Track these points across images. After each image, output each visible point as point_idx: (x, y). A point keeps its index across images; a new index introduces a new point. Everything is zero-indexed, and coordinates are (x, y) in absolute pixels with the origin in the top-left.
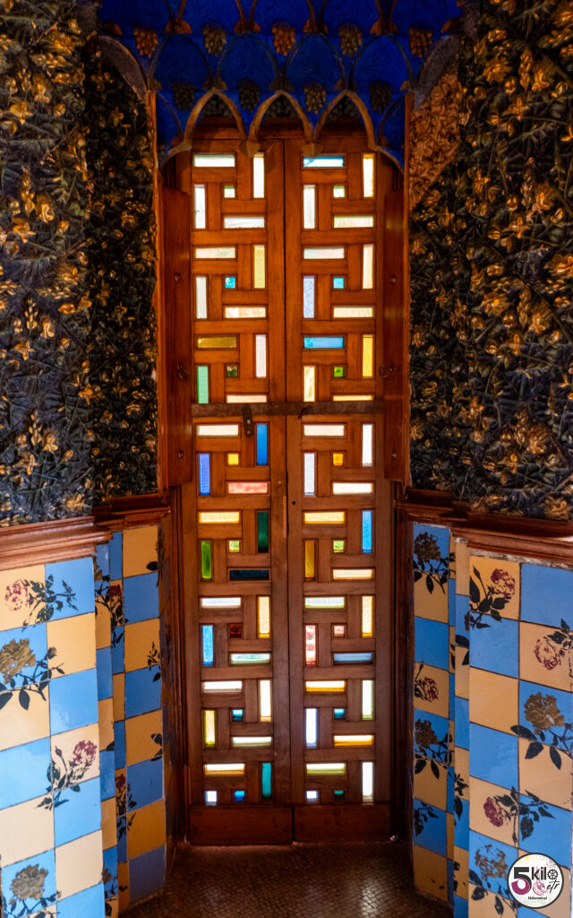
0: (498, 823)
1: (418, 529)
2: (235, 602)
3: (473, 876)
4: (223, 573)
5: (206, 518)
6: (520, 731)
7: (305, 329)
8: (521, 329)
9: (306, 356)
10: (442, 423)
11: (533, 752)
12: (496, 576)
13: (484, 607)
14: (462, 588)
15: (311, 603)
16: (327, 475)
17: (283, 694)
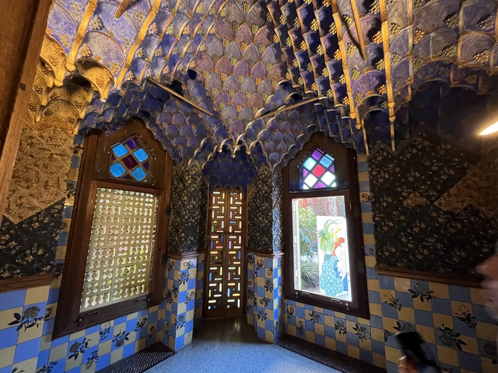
0: (262, 304)
1: (249, 254)
2: (216, 268)
3: (258, 315)
4: (214, 263)
5: (212, 253)
6: (265, 287)
7: (230, 220)
8: (264, 222)
9: (230, 225)
10: (253, 236)
11: (267, 290)
12: (261, 261)
13: (259, 266)
14: (256, 263)
15: (230, 268)
16: (233, 245)
17: (224, 286)
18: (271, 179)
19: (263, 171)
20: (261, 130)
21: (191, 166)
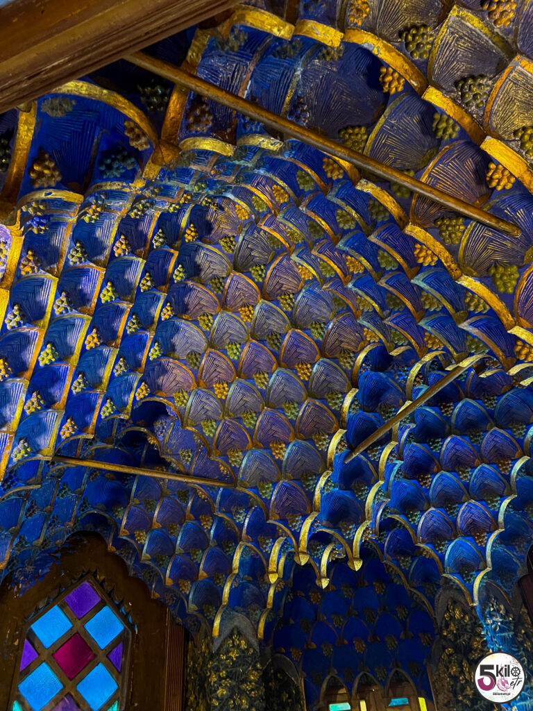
18: (479, 635)
19: (448, 610)
20: (370, 487)
21: (227, 632)
